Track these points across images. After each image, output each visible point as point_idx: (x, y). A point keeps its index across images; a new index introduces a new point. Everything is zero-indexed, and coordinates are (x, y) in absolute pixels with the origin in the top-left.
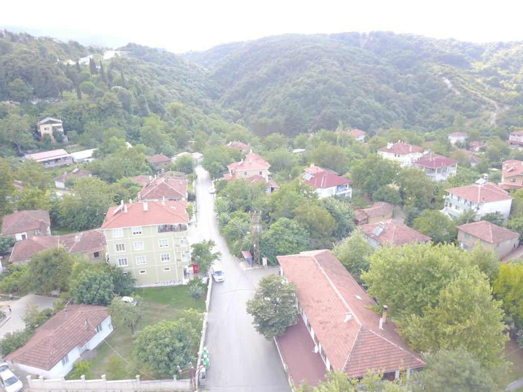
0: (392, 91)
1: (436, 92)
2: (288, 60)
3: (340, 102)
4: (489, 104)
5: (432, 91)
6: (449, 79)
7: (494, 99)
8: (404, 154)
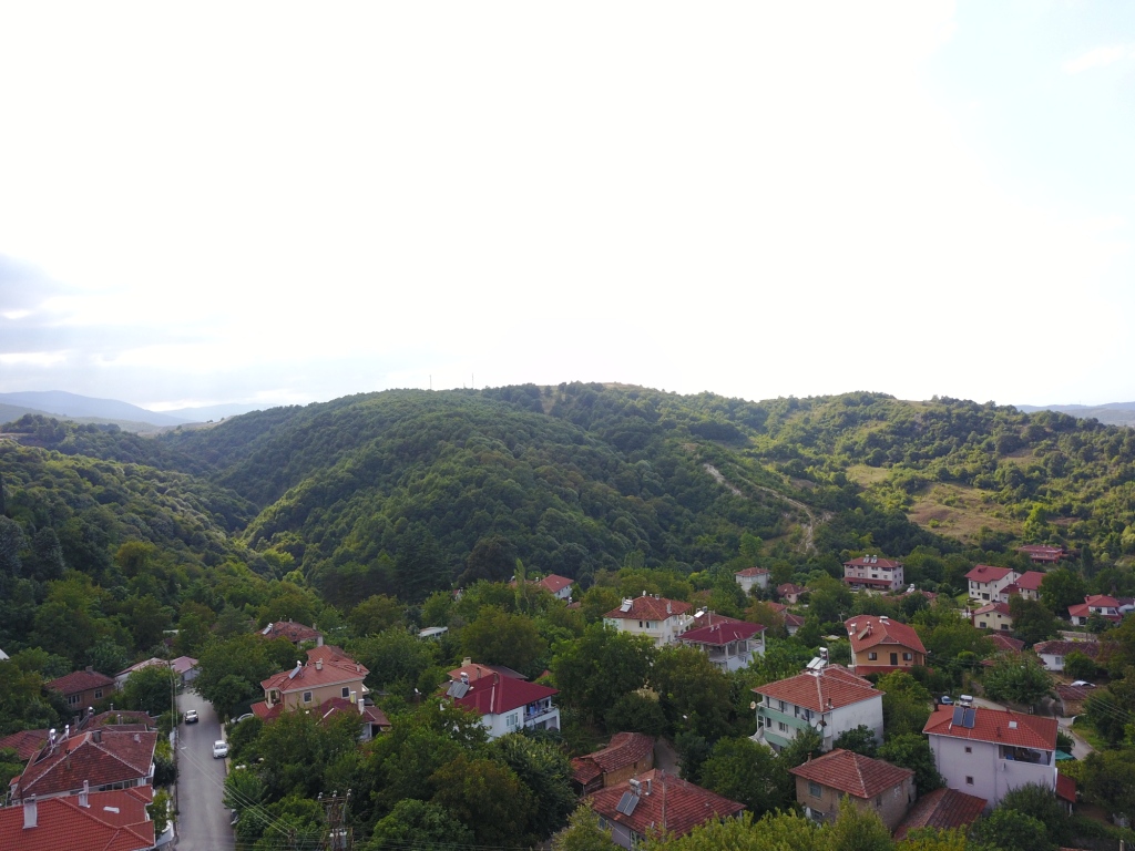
0: (614, 493)
1: (697, 492)
2: (399, 441)
3: (514, 521)
4: (796, 510)
5: (689, 489)
6: (717, 466)
7: (802, 500)
8: (656, 620)
